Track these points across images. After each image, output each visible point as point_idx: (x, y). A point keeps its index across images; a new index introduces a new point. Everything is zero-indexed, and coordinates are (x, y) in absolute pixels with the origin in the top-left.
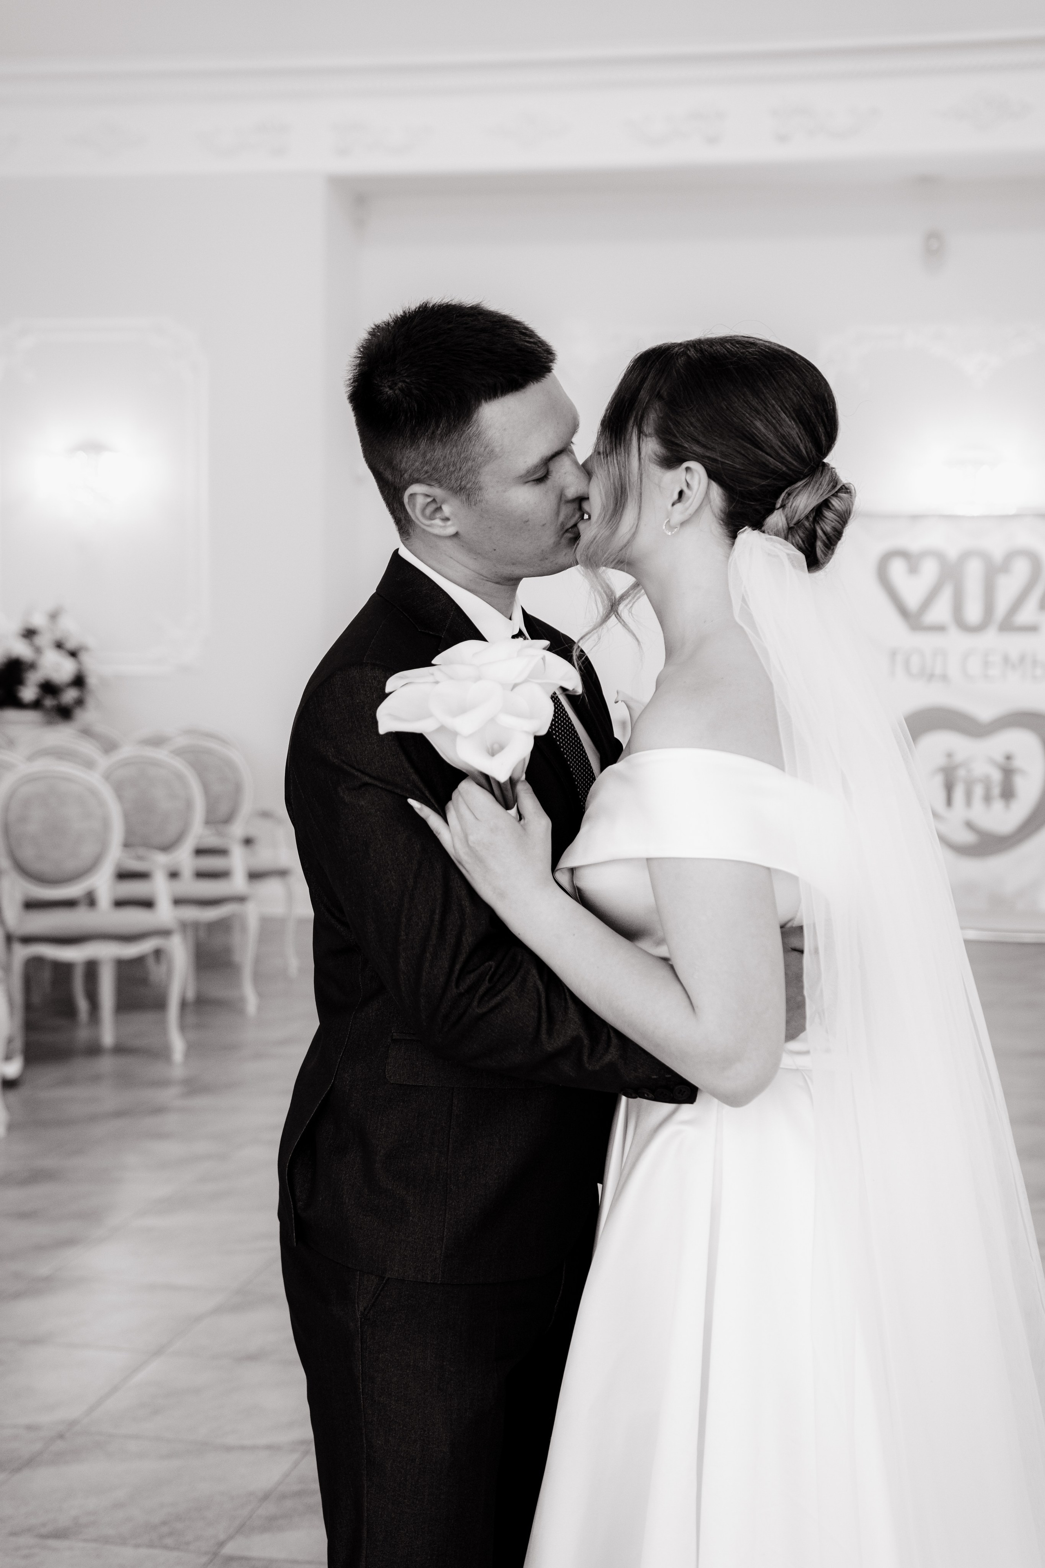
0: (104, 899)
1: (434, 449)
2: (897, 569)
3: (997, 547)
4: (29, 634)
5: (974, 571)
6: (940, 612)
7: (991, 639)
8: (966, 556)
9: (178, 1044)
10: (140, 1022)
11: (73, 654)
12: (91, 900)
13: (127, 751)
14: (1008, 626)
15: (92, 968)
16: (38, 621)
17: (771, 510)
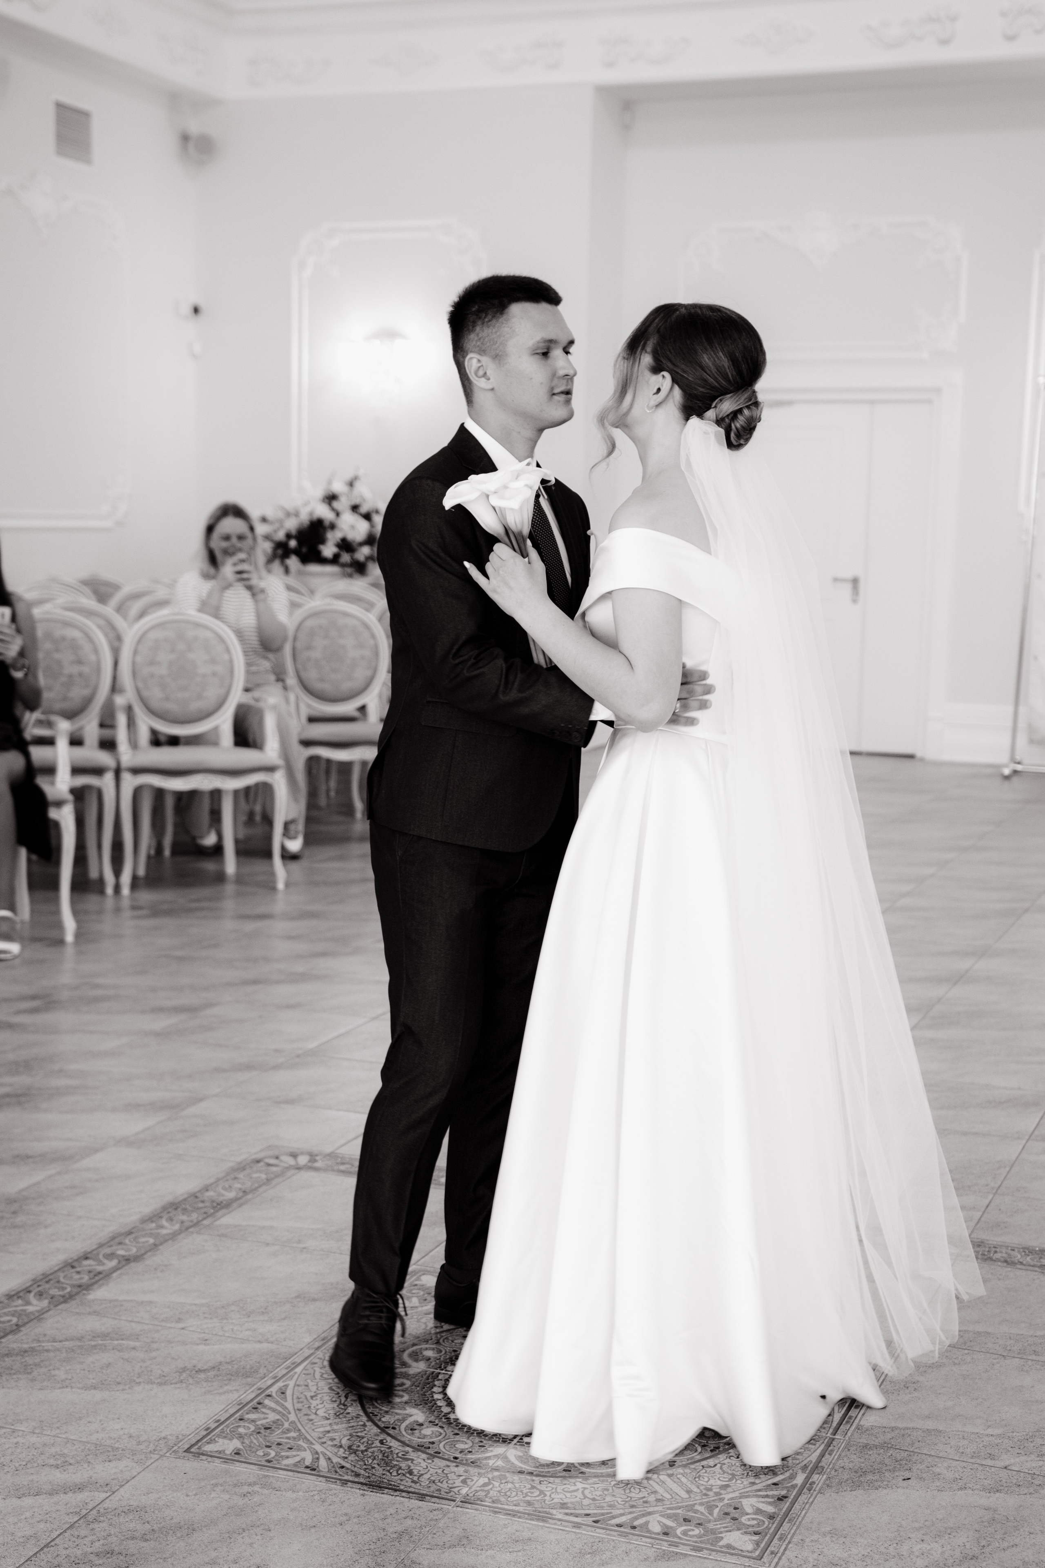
1: (483, 331)
4: (331, 498)
16: (338, 487)
17: (708, 408)
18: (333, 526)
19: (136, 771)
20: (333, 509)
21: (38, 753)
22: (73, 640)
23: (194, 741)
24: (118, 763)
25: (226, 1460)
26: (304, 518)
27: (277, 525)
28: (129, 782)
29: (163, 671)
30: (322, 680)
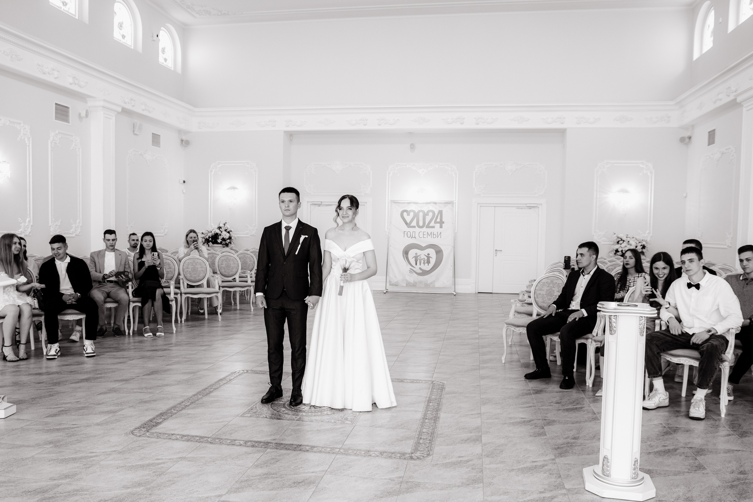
0: (238, 279)
2: (405, 214)
3: (426, 209)
4: (220, 228)
5: (421, 214)
6: (414, 223)
7: (424, 229)
8: (419, 211)
9: (252, 308)
10: (244, 306)
11: (229, 232)
12: (234, 280)
13: (240, 252)
14: (428, 227)
15: (235, 292)
16: (221, 225)
18: (220, 235)
19: (185, 294)
20: (220, 231)
21: (166, 290)
22: (168, 263)
23: (198, 286)
24: (181, 292)
25: (249, 417)
26: (213, 233)
27: (206, 235)
28: (184, 296)
29: (190, 270)
30: (225, 272)
